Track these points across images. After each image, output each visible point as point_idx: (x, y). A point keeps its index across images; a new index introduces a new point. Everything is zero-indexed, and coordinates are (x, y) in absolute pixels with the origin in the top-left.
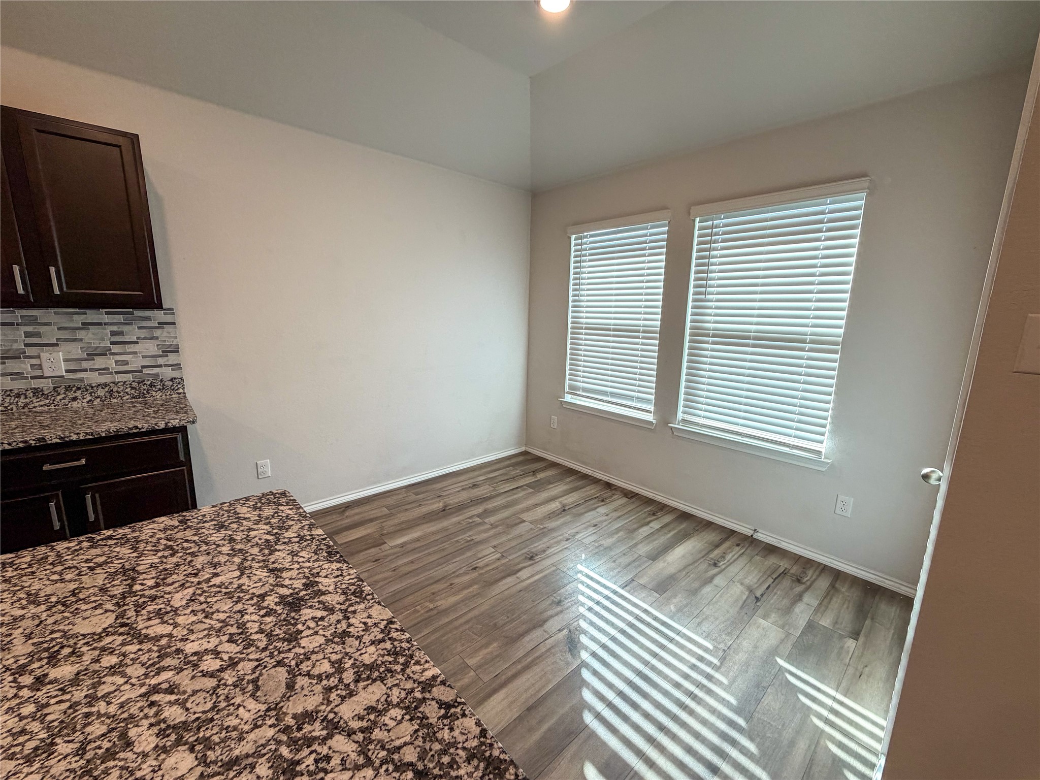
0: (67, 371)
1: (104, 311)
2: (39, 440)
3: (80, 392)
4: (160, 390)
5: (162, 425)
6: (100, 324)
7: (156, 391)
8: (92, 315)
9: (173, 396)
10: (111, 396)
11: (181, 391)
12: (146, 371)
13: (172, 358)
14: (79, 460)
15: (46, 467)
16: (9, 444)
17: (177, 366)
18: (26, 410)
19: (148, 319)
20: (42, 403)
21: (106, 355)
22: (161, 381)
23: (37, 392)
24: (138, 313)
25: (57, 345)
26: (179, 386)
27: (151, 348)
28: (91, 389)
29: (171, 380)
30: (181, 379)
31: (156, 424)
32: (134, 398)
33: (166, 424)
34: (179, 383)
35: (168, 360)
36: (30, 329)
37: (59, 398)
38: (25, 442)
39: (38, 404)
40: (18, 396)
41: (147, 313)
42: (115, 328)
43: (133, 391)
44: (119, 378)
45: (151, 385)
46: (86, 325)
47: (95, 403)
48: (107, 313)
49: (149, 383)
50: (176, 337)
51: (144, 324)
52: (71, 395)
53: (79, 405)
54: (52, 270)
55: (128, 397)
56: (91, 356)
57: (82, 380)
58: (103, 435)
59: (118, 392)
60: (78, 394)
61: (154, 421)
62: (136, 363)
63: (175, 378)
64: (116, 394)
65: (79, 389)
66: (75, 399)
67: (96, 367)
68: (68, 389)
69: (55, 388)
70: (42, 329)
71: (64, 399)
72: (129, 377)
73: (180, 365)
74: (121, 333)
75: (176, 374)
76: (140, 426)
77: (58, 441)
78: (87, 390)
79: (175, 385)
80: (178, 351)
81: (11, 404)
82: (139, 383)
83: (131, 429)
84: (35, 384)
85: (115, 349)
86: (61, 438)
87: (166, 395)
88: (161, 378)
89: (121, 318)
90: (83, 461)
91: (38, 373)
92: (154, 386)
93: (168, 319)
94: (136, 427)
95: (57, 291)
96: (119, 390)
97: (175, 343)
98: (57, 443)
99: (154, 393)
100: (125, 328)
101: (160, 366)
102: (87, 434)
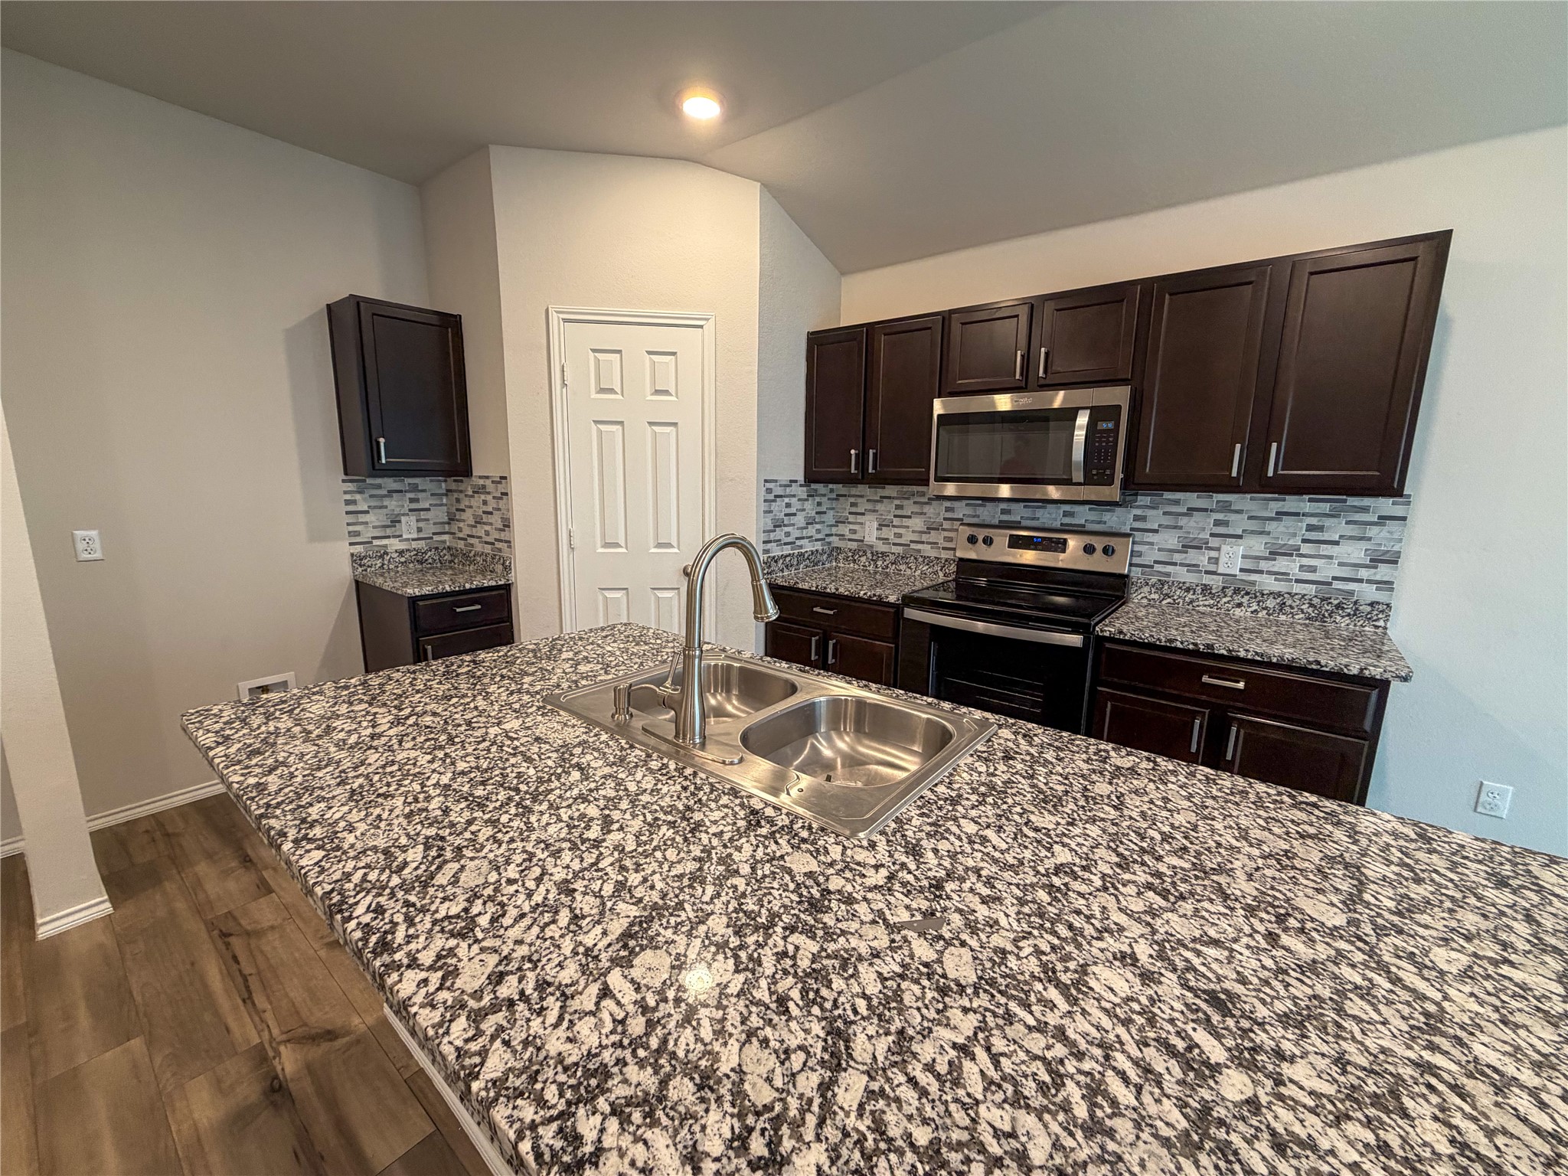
0: (1242, 570)
1: (1307, 497)
2: (1208, 646)
3: (1247, 597)
4: (1349, 615)
5: (1355, 671)
6: (1297, 514)
7: (1343, 617)
8: (1292, 503)
9: (1367, 629)
10: (1281, 610)
11: (1381, 623)
12: (1337, 585)
13: (1383, 572)
14: (1238, 682)
15: (1205, 679)
16: (1182, 643)
17: (1387, 585)
18: (1190, 607)
19: (1365, 510)
20: (1207, 603)
21: (1291, 555)
22: (1356, 603)
23: (1206, 589)
24: (1353, 501)
25: (1240, 537)
26: (1380, 616)
27: (1356, 552)
28: (1260, 596)
29: (1372, 604)
30: (1388, 605)
31: (1346, 666)
32: (1309, 619)
33: (1362, 670)
34: (1382, 612)
35: (1375, 574)
36: (1220, 516)
37: (1225, 600)
38: (1195, 644)
39: (1203, 603)
40: (1188, 590)
41: (1367, 501)
42: (1314, 521)
43: (1310, 610)
44: (1297, 588)
45: (1338, 606)
46: (1281, 514)
47: (1260, 615)
48: (1310, 500)
49: (1336, 602)
50: (1400, 540)
51: (1358, 517)
52: (1237, 599)
53: (1242, 614)
54: (1274, 445)
55: (1302, 616)
56: (1274, 554)
57: (1253, 583)
58: (1274, 660)
59: (1291, 607)
60: (1245, 600)
61: (1345, 661)
62: (1327, 571)
63: (1378, 603)
64: (1288, 609)
65: (1247, 594)
66: (1239, 605)
67: (1275, 569)
68: (1237, 591)
69: (1224, 588)
70: (1232, 517)
71: (1228, 602)
72: (1311, 589)
73: (1392, 583)
74: (1320, 529)
75: (1381, 597)
76: (1323, 662)
77: (1225, 653)
78: (1256, 597)
79: (1375, 613)
80: (1396, 562)
81: (1180, 597)
82: (1322, 600)
83: (1310, 663)
84: (1207, 580)
85: (1306, 549)
86: (1230, 651)
87: (1355, 625)
88: (1355, 598)
89: (1326, 507)
90: (1241, 685)
91: (1212, 568)
92: (1343, 608)
93: (1399, 511)
94: (1318, 663)
95: (1270, 473)
96: (1294, 604)
97: (1396, 548)
98: (1223, 655)
99: (1339, 618)
100: (1328, 522)
101: (1361, 581)
102: (1257, 653)
